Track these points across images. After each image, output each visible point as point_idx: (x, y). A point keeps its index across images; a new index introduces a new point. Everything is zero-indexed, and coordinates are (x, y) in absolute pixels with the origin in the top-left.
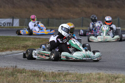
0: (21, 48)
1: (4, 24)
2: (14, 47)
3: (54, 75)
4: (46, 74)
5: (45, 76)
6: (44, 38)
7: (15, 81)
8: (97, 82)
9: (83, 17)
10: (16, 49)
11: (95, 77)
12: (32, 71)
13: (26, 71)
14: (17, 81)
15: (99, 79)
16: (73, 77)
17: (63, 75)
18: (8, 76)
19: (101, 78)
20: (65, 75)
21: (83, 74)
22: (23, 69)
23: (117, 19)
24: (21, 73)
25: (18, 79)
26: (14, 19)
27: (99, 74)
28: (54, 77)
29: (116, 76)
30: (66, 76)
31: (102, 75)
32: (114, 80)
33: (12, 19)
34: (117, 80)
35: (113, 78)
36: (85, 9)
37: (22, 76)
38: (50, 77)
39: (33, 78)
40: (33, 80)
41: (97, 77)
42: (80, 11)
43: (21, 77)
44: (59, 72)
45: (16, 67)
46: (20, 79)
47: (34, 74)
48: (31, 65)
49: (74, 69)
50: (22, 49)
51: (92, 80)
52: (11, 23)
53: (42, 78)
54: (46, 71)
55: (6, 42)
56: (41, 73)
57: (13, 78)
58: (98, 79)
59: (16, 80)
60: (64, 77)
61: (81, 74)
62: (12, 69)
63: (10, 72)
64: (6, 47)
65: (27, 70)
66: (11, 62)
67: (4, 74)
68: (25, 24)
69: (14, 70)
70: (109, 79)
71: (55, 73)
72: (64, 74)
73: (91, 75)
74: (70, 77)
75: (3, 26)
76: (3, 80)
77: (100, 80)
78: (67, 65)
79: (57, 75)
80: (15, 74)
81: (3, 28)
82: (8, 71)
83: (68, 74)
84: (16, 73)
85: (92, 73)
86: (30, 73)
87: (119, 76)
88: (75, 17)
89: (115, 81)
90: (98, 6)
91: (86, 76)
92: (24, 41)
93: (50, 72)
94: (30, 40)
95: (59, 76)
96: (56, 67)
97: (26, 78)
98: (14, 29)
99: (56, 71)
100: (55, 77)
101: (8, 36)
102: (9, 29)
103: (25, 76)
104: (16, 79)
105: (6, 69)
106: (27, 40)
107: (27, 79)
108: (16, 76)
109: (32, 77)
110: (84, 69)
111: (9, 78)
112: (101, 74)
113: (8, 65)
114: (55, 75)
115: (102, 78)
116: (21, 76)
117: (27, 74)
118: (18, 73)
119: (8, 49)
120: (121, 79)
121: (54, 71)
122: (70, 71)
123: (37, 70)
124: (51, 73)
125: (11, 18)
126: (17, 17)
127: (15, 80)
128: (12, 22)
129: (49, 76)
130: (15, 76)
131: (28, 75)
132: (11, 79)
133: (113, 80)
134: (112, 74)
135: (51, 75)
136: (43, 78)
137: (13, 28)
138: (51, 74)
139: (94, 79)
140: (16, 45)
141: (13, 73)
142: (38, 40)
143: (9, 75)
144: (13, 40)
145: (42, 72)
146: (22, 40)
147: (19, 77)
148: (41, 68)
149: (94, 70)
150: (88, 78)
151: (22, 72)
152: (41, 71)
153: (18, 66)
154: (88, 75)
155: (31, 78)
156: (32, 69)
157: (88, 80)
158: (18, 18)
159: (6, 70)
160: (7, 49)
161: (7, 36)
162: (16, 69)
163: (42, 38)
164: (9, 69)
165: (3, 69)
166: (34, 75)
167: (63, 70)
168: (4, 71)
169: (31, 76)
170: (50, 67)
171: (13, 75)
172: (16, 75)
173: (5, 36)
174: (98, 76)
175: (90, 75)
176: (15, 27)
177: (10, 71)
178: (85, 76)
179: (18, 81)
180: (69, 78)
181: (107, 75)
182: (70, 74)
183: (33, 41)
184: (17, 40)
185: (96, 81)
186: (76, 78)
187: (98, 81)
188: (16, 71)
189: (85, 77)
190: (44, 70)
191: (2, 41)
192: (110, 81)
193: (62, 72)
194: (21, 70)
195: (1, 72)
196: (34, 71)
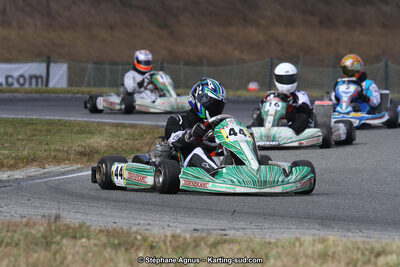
0: (72, 156)
1: (21, 81)
2: (53, 154)
3: (179, 246)
4: (152, 242)
5: (152, 247)
6: (147, 126)
7: (54, 264)
8: (316, 266)
9: (272, 59)
10: (58, 160)
11: (309, 252)
12: (108, 232)
13: (88, 232)
14: (62, 263)
15: (324, 256)
16: (239, 250)
17: (209, 243)
18: (32, 246)
19: (330, 253)
20: (215, 245)
21: (273, 241)
22: (81, 226)
23: (382, 64)
24: (74, 237)
25: (65, 258)
26: (52, 65)
27: (323, 241)
28: (180, 251)
29: (378, 247)
30: (219, 248)
31: (334, 245)
32: (373, 259)
33: (43, 66)
34: (382, 260)
35: (367, 253)
36: (279, 31)
37: (77, 249)
38: (167, 252)
39: (113, 253)
40: (112, 260)
41: (315, 249)
42: (261, 37)
43: (72, 251)
44: (196, 234)
45: (57, 217)
46: (70, 257)
47: (116, 242)
48: (104, 212)
49: (242, 224)
50: (76, 161)
51: (301, 262)
52: (41, 77)
53: (141, 254)
54: (156, 231)
55: (25, 137)
56: (139, 237)
57: (49, 255)
58: (319, 256)
59: (59, 262)
61: (268, 240)
62: (45, 225)
63: (40, 235)
64: (26, 153)
65: (93, 228)
66: (42, 201)
67: (20, 240)
68: (86, 78)
69: (53, 228)
70: (355, 257)
71: (181, 239)
72: (212, 240)
73: (297, 244)
74: (231, 249)
75: (16, 85)
76: (16, 261)
77: (327, 261)
78: (221, 211)
79: (188, 245)
80: (55, 240)
81: (15, 94)
82: (34, 232)
83: (225, 241)
84: (58, 238)
85: (302, 239)
86: (104, 239)
87: (388, 249)
88: (245, 57)
89: (376, 264)
90: (321, 22)
91: (283, 247)
92: (84, 135)
93: (166, 236)
94: (101, 132)
95: (197, 246)
96: (188, 220)
97: (90, 255)
98: (53, 95)
99: (184, 232)
100: (184, 250)
101: (34, 117)
102: (35, 96)
103: (86, 247)
104: (58, 257)
105: (27, 224)
106: (91, 133)
107: (93, 256)
108: (58, 247)
109: (109, 250)
110: (274, 226)
111: (36, 255)
112: (331, 242)
113: (32, 211)
114: (183, 244)
115: (334, 253)
116: (74, 246)
117: (92, 241)
118: (63, 237)
119: (33, 160)
120: (395, 256)
121: (178, 231)
122: (231, 233)
123: (125, 228)
124: (169, 238)
125: (43, 61)
126: (60, 58)
127: (55, 260)
128: (44, 75)
129: (163, 247)
130: (53, 247)
131: (95, 245)
132: (42, 258)
133: (369, 261)
134: (364, 242)
135: (168, 244)
136: (145, 253)
137: (47, 92)
138: (171, 242)
139: (307, 256)
140: (57, 147)
141: (49, 239)
142: (129, 130)
143: (36, 244)
144: (49, 131)
145: (140, 235)
146: (76, 133)
147: (68, 251)
148: (137, 222)
149: (308, 229)
150: (287, 255)
151: (78, 236)
152: (137, 233)
153: (64, 214)
154: (290, 243)
155: (107, 255)
156: (110, 226)
157: (287, 261)
158: (64, 62)
159: (26, 230)
160: (30, 161)
161: (28, 117)
162: (58, 223)
163: (141, 125)
164: (34, 224)
165: (16, 225)
166: (115, 245)
167: (209, 227)
168: (19, 232)
169: (105, 246)
170: (167, 218)
171: (48, 245)
172: (58, 243)
173: (22, 120)
174: (319, 247)
175: (294, 246)
176: (55, 91)
177: (39, 230)
178: (277, 247)
179: (66, 262)
180: (227, 254)
181: (350, 245)
182: (232, 241)
183: (114, 135)
184: (60, 130)
185: (312, 264)
186: (250, 252)
187: (319, 262)
188: (58, 231)
189: (280, 249)
190: (148, 227)
191: (11, 135)
192: (360, 263)
193: (204, 235)
194: (74, 229)
195: (9, 234)
196: (115, 230)
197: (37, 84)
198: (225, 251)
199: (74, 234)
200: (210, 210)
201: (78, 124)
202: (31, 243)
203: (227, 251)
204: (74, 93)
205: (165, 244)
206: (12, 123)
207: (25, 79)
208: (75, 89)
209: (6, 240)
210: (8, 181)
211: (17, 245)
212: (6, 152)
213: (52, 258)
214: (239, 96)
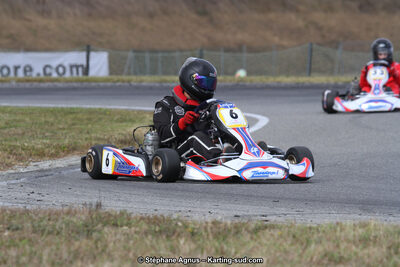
1: (61, 70)
2: (94, 142)
3: (221, 232)
4: (193, 229)
5: (193, 234)
7: (96, 252)
8: (358, 250)
9: (311, 44)
11: (351, 237)
12: (148, 218)
13: (129, 219)
14: (103, 251)
15: (365, 241)
16: (281, 236)
17: (250, 229)
18: (74, 234)
19: (371, 238)
20: (257, 230)
21: (315, 226)
22: (122, 214)
24: (116, 225)
25: (106, 246)
26: (92, 54)
27: (364, 225)
28: (221, 238)
30: (259, 234)
31: (375, 230)
33: (84, 54)
36: (319, 17)
38: (208, 238)
39: (154, 241)
40: (153, 247)
41: (356, 234)
42: (301, 23)
43: (114, 239)
44: (237, 220)
45: (99, 205)
46: (111, 244)
47: (157, 229)
48: (146, 200)
49: (283, 210)
51: (343, 246)
52: (82, 66)
53: (182, 241)
54: (196, 217)
55: (66, 126)
56: (180, 224)
57: (91, 243)
58: (360, 241)
59: (100, 249)
60: (252, 238)
61: (308, 225)
62: (87, 213)
63: (81, 223)
64: (67, 141)
65: (133, 216)
66: (83, 189)
67: (61, 228)
68: (127, 67)
70: (396, 241)
71: (222, 225)
72: (252, 226)
73: (338, 229)
74: (272, 235)
75: (55, 75)
76: (58, 249)
77: (369, 245)
78: (262, 197)
79: (229, 231)
80: (96, 228)
81: (56, 83)
82: (75, 220)
83: (266, 227)
84: (100, 226)
85: (344, 223)
86: (145, 227)
88: (285, 43)
90: (361, 8)
91: (324, 232)
92: (124, 124)
93: (207, 223)
94: (142, 120)
95: (237, 233)
96: (228, 206)
97: (131, 242)
98: (93, 84)
99: (226, 218)
100: (225, 237)
101: (74, 106)
102: (75, 85)
103: (128, 235)
104: (99, 245)
105: (68, 213)
106: (132, 121)
107: (134, 244)
108: (99, 235)
109: (150, 237)
110: (316, 211)
111: (77, 244)
112: (372, 226)
113: (73, 200)
114: (224, 230)
115: (375, 237)
116: (116, 234)
117: (133, 229)
118: (104, 226)
119: (74, 149)
121: (219, 218)
122: (272, 219)
123: (165, 216)
124: (210, 225)
125: (83, 50)
126: (101, 47)
127: (97, 247)
128: (84, 63)
129: (204, 234)
130: (95, 235)
132: (83, 245)
135: (209, 230)
136: (186, 240)
137: (87, 81)
138: (211, 228)
139: (348, 241)
140: (98, 135)
141: (90, 227)
143: (78, 233)
144: (89, 119)
145: (181, 221)
146: (117, 121)
147: (109, 239)
148: (178, 209)
149: (349, 213)
150: (329, 240)
151: (119, 223)
152: (178, 219)
153: (105, 202)
154: (331, 228)
155: (148, 242)
156: (151, 213)
157: (328, 246)
158: (104, 51)
159: (67, 218)
160: (71, 150)
161: (69, 106)
162: (101, 211)
164: (76, 212)
165: (57, 214)
166: (156, 232)
167: (250, 213)
168: (60, 221)
169: (146, 233)
170: (208, 205)
171: (89, 233)
172: (100, 231)
173: (62, 109)
174: (361, 231)
175: (336, 231)
176: (95, 80)
177: (79, 220)
178: (319, 232)
179: (107, 251)
180: (268, 240)
181: (391, 230)
182: (273, 227)
184: (100, 119)
185: (354, 248)
186: (291, 238)
187: (360, 247)
188: (100, 219)
189: (321, 234)
190: (189, 214)
191: (52, 124)
193: (245, 221)
194: (115, 217)
195: (51, 223)
196: (156, 218)
197: (78, 73)
198: (266, 237)
199: (115, 221)
200: (251, 196)
201: (119, 112)
202: (72, 231)
203: (268, 236)
204: (114, 82)
205: (206, 230)
206: (53, 112)
207: (64, 68)
208: (115, 78)
209: (48, 228)
210: (50, 170)
211: (58, 233)
212: (48, 141)
213: (94, 246)
214: (279, 82)
